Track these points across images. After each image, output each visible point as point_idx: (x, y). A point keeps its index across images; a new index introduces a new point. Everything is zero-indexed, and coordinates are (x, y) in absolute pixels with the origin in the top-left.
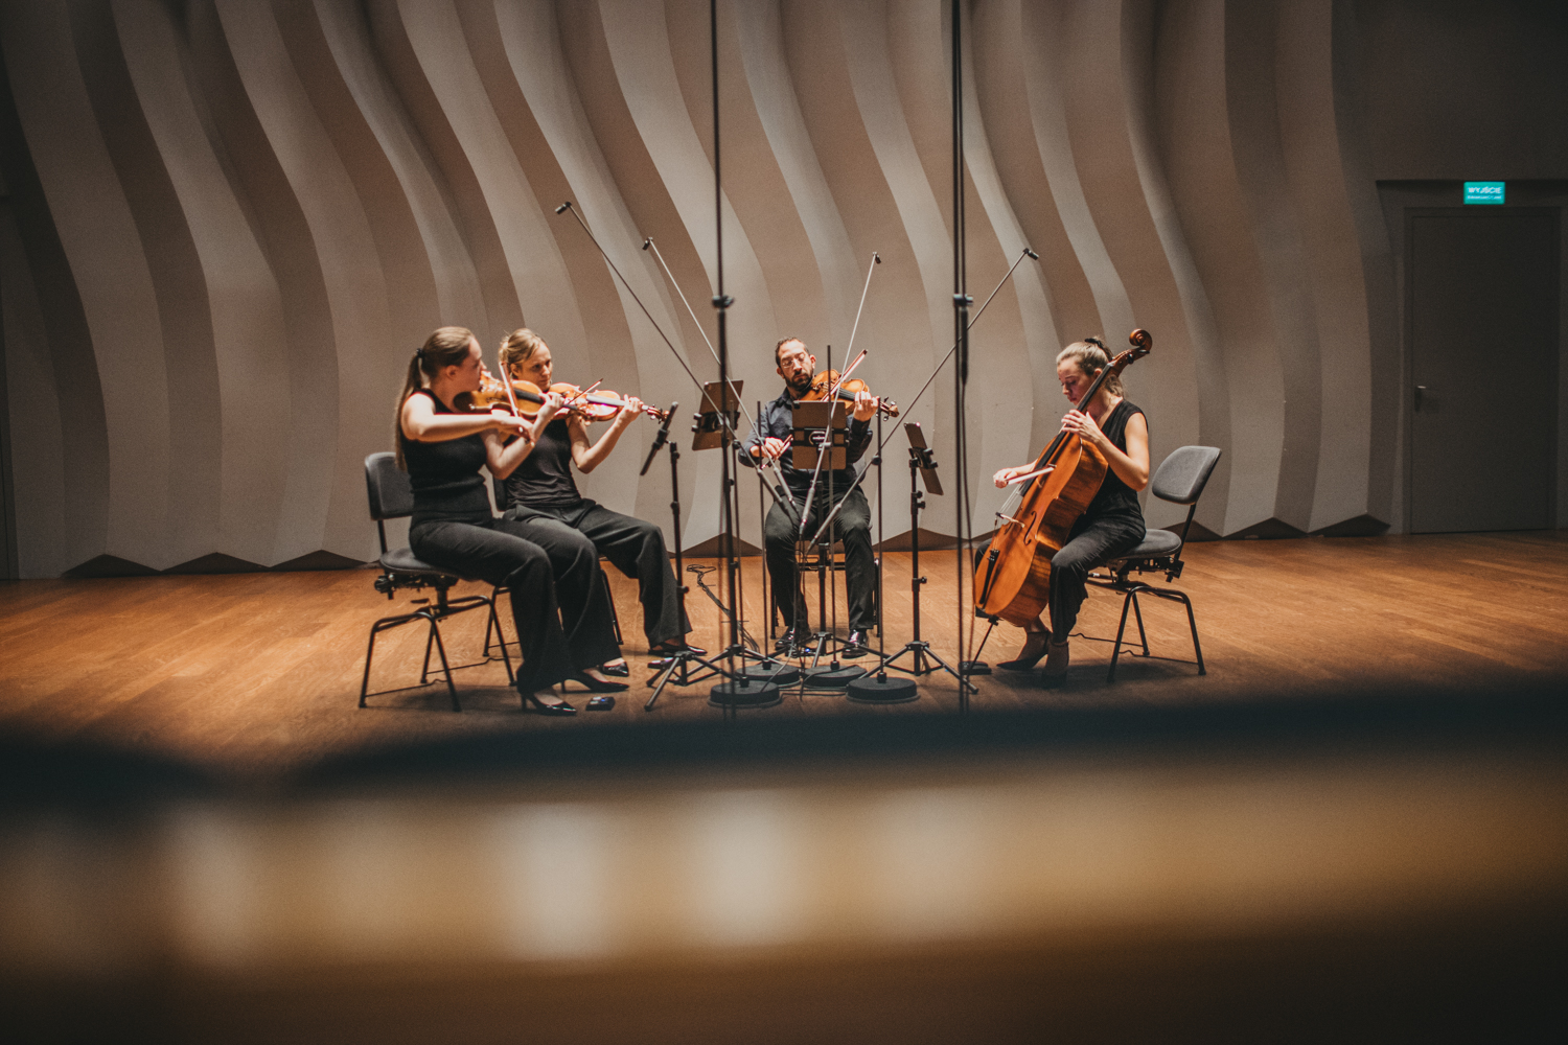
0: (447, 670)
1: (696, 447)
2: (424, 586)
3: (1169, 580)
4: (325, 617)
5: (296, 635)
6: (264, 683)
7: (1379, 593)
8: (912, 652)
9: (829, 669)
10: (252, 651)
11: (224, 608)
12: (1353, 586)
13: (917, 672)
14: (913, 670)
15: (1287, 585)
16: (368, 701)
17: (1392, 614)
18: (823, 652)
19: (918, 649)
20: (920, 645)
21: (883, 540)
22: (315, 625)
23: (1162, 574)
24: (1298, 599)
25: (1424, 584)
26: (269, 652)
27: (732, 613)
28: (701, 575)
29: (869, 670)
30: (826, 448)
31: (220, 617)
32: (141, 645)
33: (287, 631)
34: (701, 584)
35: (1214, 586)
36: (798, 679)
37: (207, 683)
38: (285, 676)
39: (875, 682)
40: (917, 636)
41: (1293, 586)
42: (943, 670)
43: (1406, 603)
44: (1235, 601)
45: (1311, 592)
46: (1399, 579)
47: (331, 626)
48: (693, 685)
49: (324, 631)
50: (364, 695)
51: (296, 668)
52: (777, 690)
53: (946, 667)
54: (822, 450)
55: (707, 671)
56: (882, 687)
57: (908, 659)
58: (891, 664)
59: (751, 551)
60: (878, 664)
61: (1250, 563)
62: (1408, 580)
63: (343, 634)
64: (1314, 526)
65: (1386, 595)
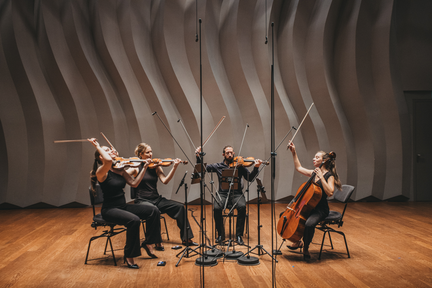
0: (112, 251)
1: (192, 183)
2: (106, 226)
3: (339, 227)
4: (76, 227)
5: (67, 234)
6: (57, 254)
7: (406, 226)
8: (258, 248)
9: (232, 252)
10: (53, 240)
11: (43, 223)
12: (397, 222)
13: (259, 254)
14: (258, 254)
15: (376, 221)
16: (88, 262)
17: (410, 234)
18: (231, 245)
19: (260, 247)
20: (260, 246)
21: (249, 200)
22: (73, 230)
23: (337, 225)
24: (379, 227)
25: (421, 222)
26: (58, 241)
27: (202, 228)
28: (193, 212)
29: (245, 254)
30: (232, 185)
31: (42, 226)
32: (17, 238)
33: (64, 233)
34: (193, 216)
35: (352, 221)
36: (222, 256)
37: (39, 254)
38: (63, 251)
39: (246, 258)
40: (259, 244)
41: (378, 222)
42: (267, 254)
43: (415, 230)
44: (359, 227)
45: (383, 225)
46: (412, 220)
47: (78, 231)
48: (190, 258)
49: (75, 233)
50: (86, 260)
51: (67, 248)
52: (216, 260)
53: (268, 254)
54: (231, 186)
55: (193, 253)
56: (248, 260)
57: (256, 251)
58: (251, 252)
59: (208, 203)
60: (247, 252)
61: (364, 212)
62: (415, 221)
63: (81, 234)
64: (384, 198)
65: (408, 226)
